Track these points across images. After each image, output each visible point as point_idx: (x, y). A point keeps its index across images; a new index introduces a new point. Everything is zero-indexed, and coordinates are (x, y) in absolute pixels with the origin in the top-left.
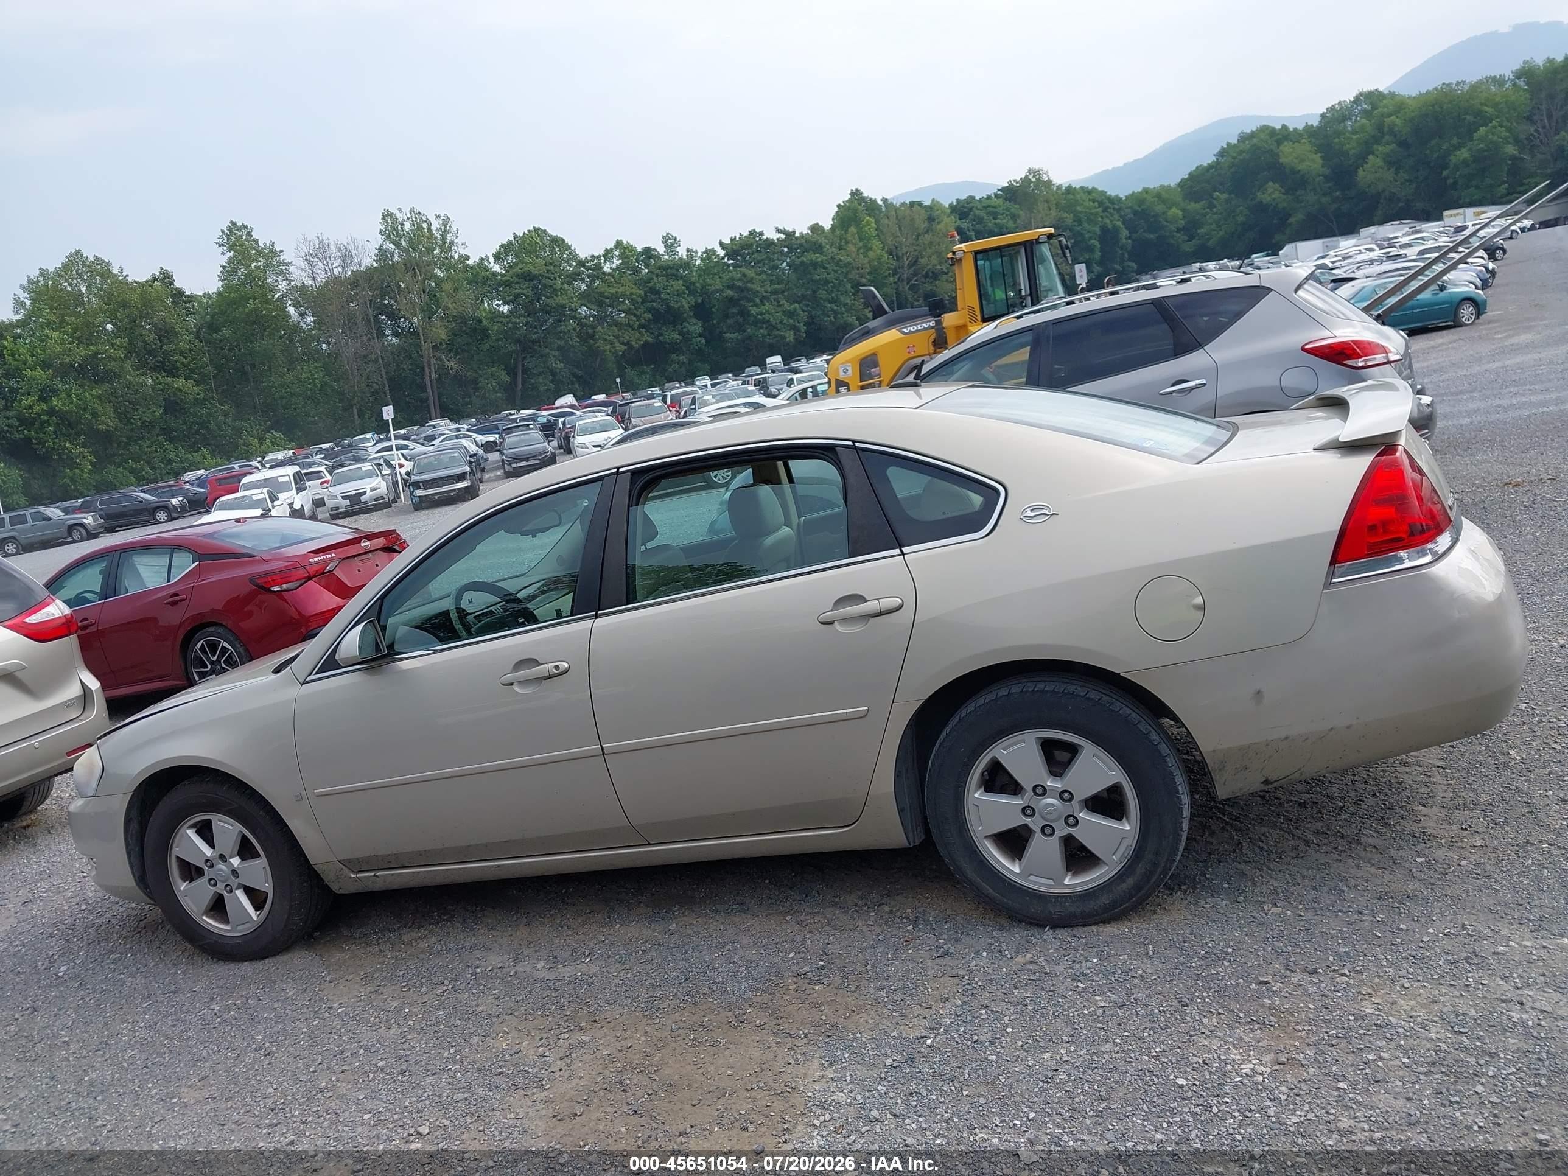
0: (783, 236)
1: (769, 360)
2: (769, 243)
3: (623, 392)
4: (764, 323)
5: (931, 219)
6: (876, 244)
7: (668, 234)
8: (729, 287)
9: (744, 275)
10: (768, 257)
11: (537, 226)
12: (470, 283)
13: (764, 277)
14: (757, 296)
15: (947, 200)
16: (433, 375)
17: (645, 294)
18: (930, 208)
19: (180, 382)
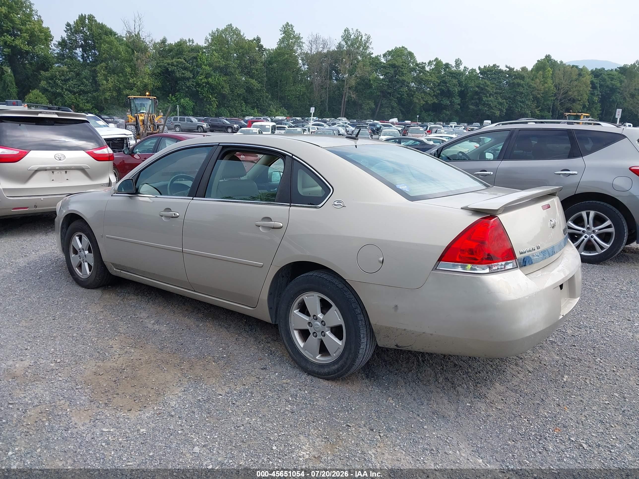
0: (508, 69)
1: (485, 121)
2: (501, 71)
3: (418, 122)
4: (488, 105)
5: (580, 75)
6: (550, 81)
7: (458, 59)
8: (477, 87)
9: (485, 83)
10: (498, 77)
11: (404, 46)
12: (370, 64)
13: (494, 85)
14: (488, 93)
15: (590, 68)
16: (346, 99)
17: (440, 83)
18: (581, 70)
19: (253, 81)
